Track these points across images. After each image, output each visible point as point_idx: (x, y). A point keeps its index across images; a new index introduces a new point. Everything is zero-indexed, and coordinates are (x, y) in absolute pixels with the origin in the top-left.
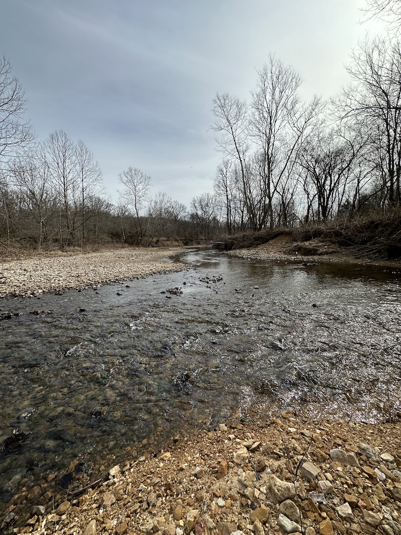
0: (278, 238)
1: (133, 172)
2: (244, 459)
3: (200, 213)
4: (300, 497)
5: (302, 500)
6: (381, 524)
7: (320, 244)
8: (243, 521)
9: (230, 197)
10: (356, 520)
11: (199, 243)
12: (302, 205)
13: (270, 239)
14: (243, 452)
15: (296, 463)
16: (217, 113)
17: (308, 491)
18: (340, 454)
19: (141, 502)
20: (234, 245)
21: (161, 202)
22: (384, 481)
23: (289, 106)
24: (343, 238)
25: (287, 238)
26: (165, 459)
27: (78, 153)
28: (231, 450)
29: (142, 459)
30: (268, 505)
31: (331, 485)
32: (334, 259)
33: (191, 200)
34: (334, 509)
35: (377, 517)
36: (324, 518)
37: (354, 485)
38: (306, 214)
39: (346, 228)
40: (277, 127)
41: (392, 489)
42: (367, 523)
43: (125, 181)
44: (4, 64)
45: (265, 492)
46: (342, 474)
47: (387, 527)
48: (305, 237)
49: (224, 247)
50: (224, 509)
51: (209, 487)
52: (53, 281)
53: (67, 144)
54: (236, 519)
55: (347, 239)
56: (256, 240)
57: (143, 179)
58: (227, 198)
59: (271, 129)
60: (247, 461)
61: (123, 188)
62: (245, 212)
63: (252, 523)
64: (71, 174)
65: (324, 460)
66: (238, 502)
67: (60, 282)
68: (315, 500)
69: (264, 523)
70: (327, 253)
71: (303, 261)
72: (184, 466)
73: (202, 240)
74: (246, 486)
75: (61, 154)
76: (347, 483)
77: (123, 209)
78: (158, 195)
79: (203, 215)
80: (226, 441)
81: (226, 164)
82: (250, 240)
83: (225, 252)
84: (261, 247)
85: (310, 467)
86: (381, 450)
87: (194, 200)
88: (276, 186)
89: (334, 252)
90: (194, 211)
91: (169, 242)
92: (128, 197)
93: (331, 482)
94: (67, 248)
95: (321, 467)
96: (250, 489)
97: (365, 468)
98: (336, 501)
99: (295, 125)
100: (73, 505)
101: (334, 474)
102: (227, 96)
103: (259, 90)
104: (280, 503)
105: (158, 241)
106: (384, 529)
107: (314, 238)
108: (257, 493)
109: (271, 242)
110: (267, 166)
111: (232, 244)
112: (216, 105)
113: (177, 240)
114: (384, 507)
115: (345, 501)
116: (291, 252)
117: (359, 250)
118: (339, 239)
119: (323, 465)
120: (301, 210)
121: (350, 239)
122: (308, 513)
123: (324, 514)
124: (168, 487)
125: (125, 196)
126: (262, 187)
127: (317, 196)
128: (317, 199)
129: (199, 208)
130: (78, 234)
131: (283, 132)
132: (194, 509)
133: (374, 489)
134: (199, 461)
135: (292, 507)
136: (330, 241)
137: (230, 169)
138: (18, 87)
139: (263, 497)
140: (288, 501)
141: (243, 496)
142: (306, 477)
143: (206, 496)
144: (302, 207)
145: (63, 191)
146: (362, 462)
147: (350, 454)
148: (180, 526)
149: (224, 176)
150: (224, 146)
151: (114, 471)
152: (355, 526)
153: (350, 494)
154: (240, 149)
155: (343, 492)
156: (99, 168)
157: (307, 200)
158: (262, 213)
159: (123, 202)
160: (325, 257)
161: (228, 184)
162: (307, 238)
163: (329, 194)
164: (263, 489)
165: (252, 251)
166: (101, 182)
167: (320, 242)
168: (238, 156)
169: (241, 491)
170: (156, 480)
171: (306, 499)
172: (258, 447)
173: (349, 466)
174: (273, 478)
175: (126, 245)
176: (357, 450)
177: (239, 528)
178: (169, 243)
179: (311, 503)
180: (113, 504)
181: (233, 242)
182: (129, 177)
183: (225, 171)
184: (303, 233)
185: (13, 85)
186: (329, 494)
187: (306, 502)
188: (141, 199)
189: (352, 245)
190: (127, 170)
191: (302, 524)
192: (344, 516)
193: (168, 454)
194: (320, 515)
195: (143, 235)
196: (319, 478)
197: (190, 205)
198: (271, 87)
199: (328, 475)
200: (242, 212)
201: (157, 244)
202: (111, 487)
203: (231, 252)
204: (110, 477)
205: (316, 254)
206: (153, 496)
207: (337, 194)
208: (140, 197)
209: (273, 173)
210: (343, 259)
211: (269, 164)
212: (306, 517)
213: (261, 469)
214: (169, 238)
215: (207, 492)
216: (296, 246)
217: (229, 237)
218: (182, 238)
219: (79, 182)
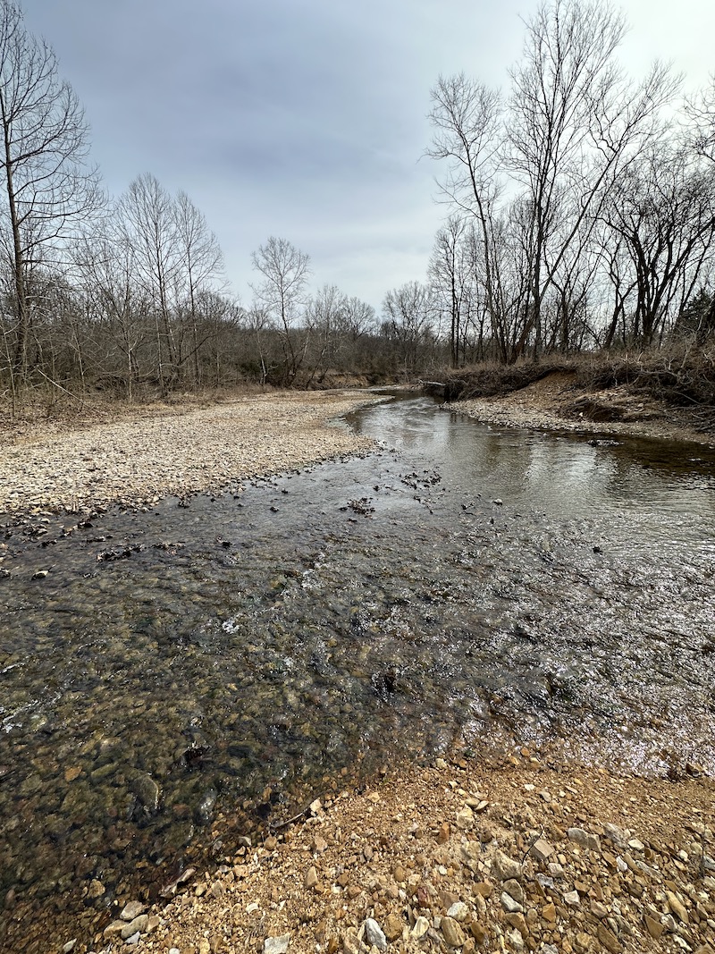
0: (548, 379)
1: (277, 247)
2: (468, 824)
3: (399, 320)
4: (526, 877)
5: (528, 881)
6: (607, 916)
7: (630, 399)
8: (465, 892)
9: (458, 292)
10: (582, 909)
11: (396, 381)
12: (604, 307)
13: (532, 381)
14: (467, 814)
15: (527, 839)
16: (439, 120)
17: (536, 872)
18: (580, 834)
19: (356, 854)
20: (462, 389)
21: (330, 302)
22: (625, 872)
23: (594, 90)
24: (678, 389)
25: (565, 381)
26: (374, 801)
27: (179, 217)
28: (452, 807)
29: (345, 795)
30: (491, 881)
31: (562, 870)
32: (654, 431)
33: (383, 298)
34: (561, 895)
35: (605, 910)
36: (549, 903)
37: (589, 873)
38: (610, 321)
39: (687, 368)
40: (562, 146)
41: (630, 882)
42: (593, 914)
43: (263, 266)
44: (46, 56)
45: (490, 866)
46: (577, 858)
47: (611, 920)
48: (602, 381)
49: (446, 394)
50: (446, 878)
51: (430, 851)
52: (169, 478)
53: (161, 201)
54: (458, 889)
55: (685, 392)
56: (505, 383)
57: (295, 260)
58: (454, 295)
59: (549, 151)
60: (472, 826)
61: (261, 279)
62: (488, 323)
63: (475, 896)
64: (170, 259)
65: (561, 839)
66: (461, 872)
67: (180, 480)
68: (542, 883)
69: (486, 898)
70: (640, 418)
71: (591, 434)
72: (399, 817)
73: (403, 373)
74: (470, 858)
75: (150, 221)
76: (581, 870)
77: (260, 315)
78: (322, 291)
79: (406, 324)
80: (447, 790)
81: (454, 227)
82: (493, 381)
83: (445, 406)
84: (512, 396)
85: (543, 847)
86: (632, 834)
87: (390, 297)
88: (553, 271)
89: (657, 417)
90: (389, 318)
91: (343, 378)
92: (269, 296)
93: (562, 866)
94: (174, 396)
95: (555, 847)
96: (473, 861)
97: (605, 855)
98: (565, 886)
99: (605, 134)
100: (280, 841)
101: (569, 857)
102: (462, 80)
103: (527, 64)
104: (504, 881)
105: (323, 377)
106: (608, 922)
107: (619, 384)
108: (481, 866)
109: (532, 388)
110: (536, 230)
111: (460, 387)
112: (438, 103)
113: (356, 376)
114: (615, 900)
115: (574, 889)
116: (569, 413)
117: (706, 415)
118: (668, 390)
119: (558, 845)
120: (600, 314)
121: (690, 393)
122: (533, 896)
123: (549, 899)
124: (383, 842)
125: (264, 295)
126: (524, 271)
127: (636, 287)
128: (635, 292)
129: (398, 312)
130: (189, 370)
131: (576, 154)
132: (415, 873)
133: (610, 880)
134: (416, 816)
135: (516, 887)
136: (649, 392)
137: (462, 237)
138: (73, 103)
139: (487, 871)
140: (514, 881)
141: (466, 866)
142: (536, 856)
143: (427, 862)
144: (602, 310)
145: (159, 291)
146: (604, 846)
147: (592, 836)
148: (402, 888)
149: (449, 251)
150: (451, 190)
151: (315, 806)
152: (579, 915)
153: (582, 882)
154: (483, 195)
155: (575, 878)
156: (217, 244)
157: (614, 294)
158: (520, 321)
159: (262, 304)
160: (636, 427)
161: (457, 265)
162: (605, 382)
163: (664, 285)
164: (488, 863)
165: (497, 406)
166: (221, 271)
167: (632, 393)
168: (477, 210)
169: (464, 862)
170: (370, 832)
171: (533, 881)
172: (485, 808)
173: (588, 849)
174: (499, 854)
175: (268, 387)
176: (602, 831)
177: (461, 899)
178: (342, 380)
179: (537, 885)
180: (325, 850)
181: (460, 384)
182: (270, 257)
183: (451, 240)
184: (598, 372)
185: (64, 99)
186: (558, 878)
187: (533, 884)
188: (293, 299)
189: (693, 403)
190: (266, 244)
191: (524, 905)
192: (570, 903)
193: (375, 795)
194: (545, 898)
195: (296, 366)
196: (551, 859)
197: (382, 306)
198: (555, 56)
199: (562, 857)
200: (482, 323)
201: (321, 384)
202: (316, 827)
203: (456, 405)
204: (312, 814)
205: (619, 420)
206: (369, 850)
207: (681, 281)
208: (291, 296)
209: (549, 243)
210: (670, 433)
211: (541, 226)
212: (529, 898)
213: (486, 840)
214: (342, 371)
215: (428, 857)
216: (581, 401)
217: (454, 372)
218: (367, 371)
219: (184, 275)
